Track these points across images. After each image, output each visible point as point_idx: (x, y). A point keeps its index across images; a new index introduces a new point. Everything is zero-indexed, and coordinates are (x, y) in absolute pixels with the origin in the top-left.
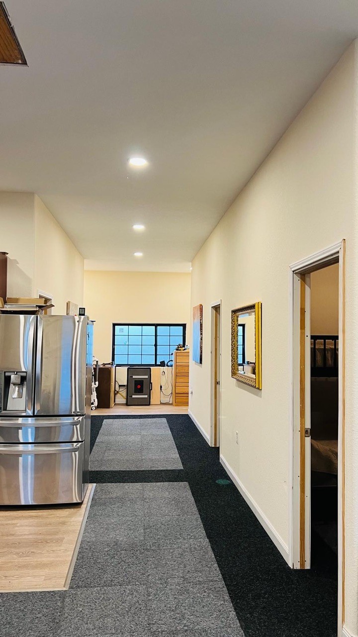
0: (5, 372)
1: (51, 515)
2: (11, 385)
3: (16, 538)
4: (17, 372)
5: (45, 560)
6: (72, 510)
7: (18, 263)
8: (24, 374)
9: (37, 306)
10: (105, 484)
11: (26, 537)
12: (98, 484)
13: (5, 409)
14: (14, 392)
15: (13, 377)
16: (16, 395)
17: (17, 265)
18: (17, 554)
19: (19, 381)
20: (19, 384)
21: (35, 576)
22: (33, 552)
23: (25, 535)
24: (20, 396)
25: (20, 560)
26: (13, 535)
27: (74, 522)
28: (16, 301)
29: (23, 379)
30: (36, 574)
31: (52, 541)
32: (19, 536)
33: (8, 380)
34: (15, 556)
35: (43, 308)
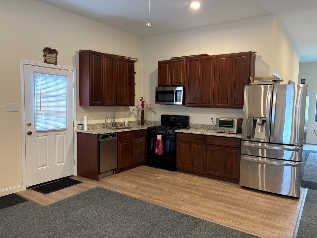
0: (254, 117)
1: (280, 200)
2: (257, 125)
3: (259, 207)
4: (260, 118)
5: (278, 225)
6: (293, 201)
7: (262, 57)
8: (264, 119)
9: (273, 80)
10: (314, 190)
11: (264, 208)
12: (310, 190)
13: (253, 137)
14: (259, 128)
15: (258, 121)
16: (259, 131)
17: (262, 58)
18: (260, 216)
19: (261, 123)
20: (261, 125)
21: (272, 232)
22: (270, 218)
23: (264, 207)
24: (262, 131)
25: (263, 220)
26: (258, 205)
27: (294, 208)
28: (260, 79)
29: (264, 122)
30: (273, 231)
31: (281, 215)
32: (261, 206)
33: (255, 121)
34: (259, 217)
35: (276, 82)
